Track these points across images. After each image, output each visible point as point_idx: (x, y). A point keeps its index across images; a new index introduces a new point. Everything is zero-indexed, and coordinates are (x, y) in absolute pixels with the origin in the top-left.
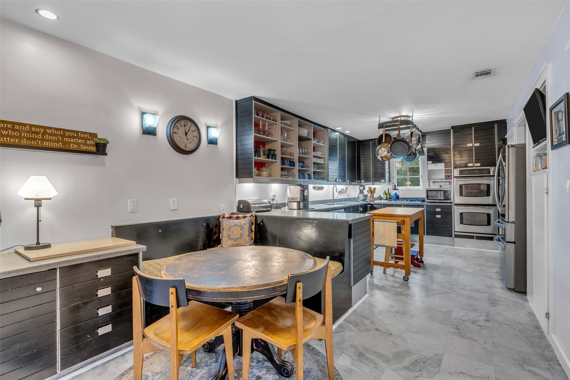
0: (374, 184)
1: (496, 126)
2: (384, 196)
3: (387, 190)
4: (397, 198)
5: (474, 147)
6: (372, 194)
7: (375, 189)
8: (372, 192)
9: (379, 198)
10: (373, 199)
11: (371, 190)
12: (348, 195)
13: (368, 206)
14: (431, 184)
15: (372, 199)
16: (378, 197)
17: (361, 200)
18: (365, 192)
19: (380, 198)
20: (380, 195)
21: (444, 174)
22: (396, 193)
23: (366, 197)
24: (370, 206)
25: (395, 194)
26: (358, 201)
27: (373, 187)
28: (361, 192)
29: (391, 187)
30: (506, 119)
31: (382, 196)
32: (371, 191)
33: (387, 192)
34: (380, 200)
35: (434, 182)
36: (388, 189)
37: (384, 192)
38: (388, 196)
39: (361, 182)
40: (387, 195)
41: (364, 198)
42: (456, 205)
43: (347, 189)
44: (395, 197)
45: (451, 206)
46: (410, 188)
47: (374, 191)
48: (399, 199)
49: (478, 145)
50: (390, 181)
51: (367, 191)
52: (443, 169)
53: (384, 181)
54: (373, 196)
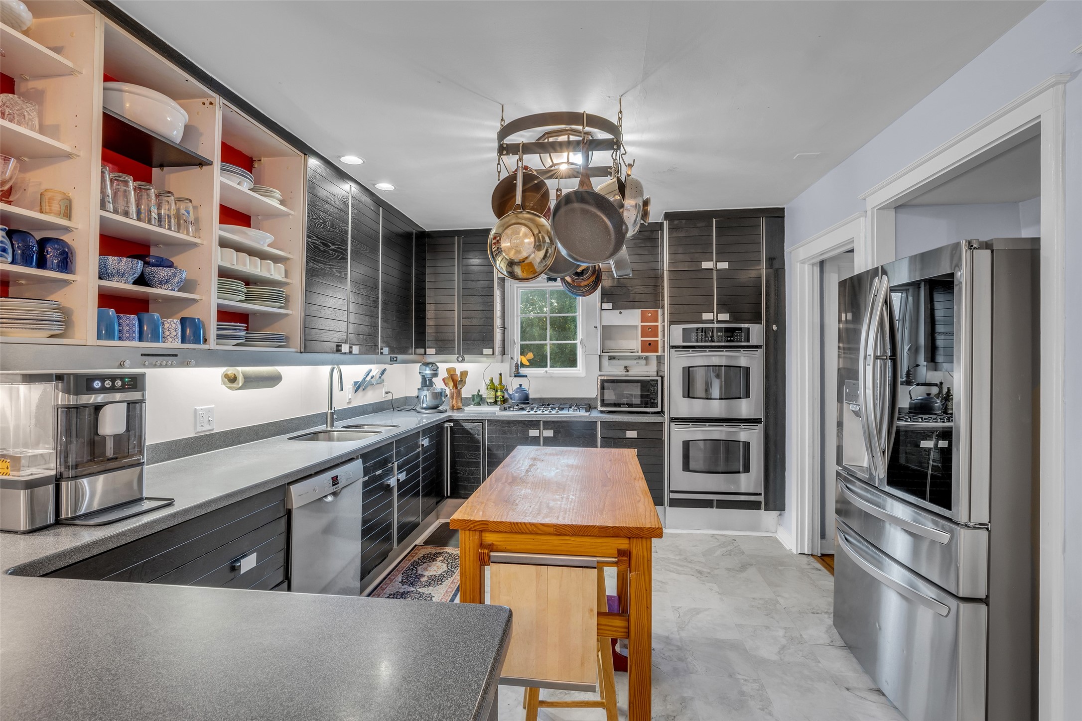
0: (463, 360)
1: (763, 222)
2: (489, 395)
3: (498, 376)
4: (525, 400)
5: (715, 272)
6: (456, 388)
7: (464, 374)
8: (457, 381)
9: (477, 400)
10: (460, 404)
11: (455, 377)
12: (387, 393)
13: (446, 425)
14: (606, 362)
15: (457, 402)
16: (473, 396)
17: (425, 409)
18: (439, 384)
19: (479, 400)
20: (479, 391)
21: (640, 339)
22: (521, 385)
23: (441, 396)
24: (452, 424)
25: (518, 388)
26: (418, 412)
27: (459, 367)
28: (427, 383)
29: (505, 368)
30: (784, 208)
31: (484, 393)
32: (453, 380)
33: (496, 382)
34: (479, 404)
35: (611, 358)
36: (501, 374)
37: (488, 382)
38: (499, 394)
39: (425, 354)
40: (496, 391)
41: (434, 403)
42: (674, 420)
43: (382, 373)
44: (518, 398)
45: (662, 424)
46: (553, 373)
47: (461, 381)
48: (528, 403)
49: (724, 265)
50: (503, 353)
51: (444, 380)
52: (636, 327)
53: (490, 351)
54: (459, 393)
